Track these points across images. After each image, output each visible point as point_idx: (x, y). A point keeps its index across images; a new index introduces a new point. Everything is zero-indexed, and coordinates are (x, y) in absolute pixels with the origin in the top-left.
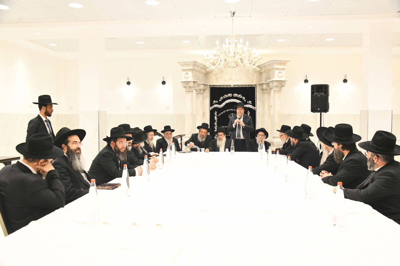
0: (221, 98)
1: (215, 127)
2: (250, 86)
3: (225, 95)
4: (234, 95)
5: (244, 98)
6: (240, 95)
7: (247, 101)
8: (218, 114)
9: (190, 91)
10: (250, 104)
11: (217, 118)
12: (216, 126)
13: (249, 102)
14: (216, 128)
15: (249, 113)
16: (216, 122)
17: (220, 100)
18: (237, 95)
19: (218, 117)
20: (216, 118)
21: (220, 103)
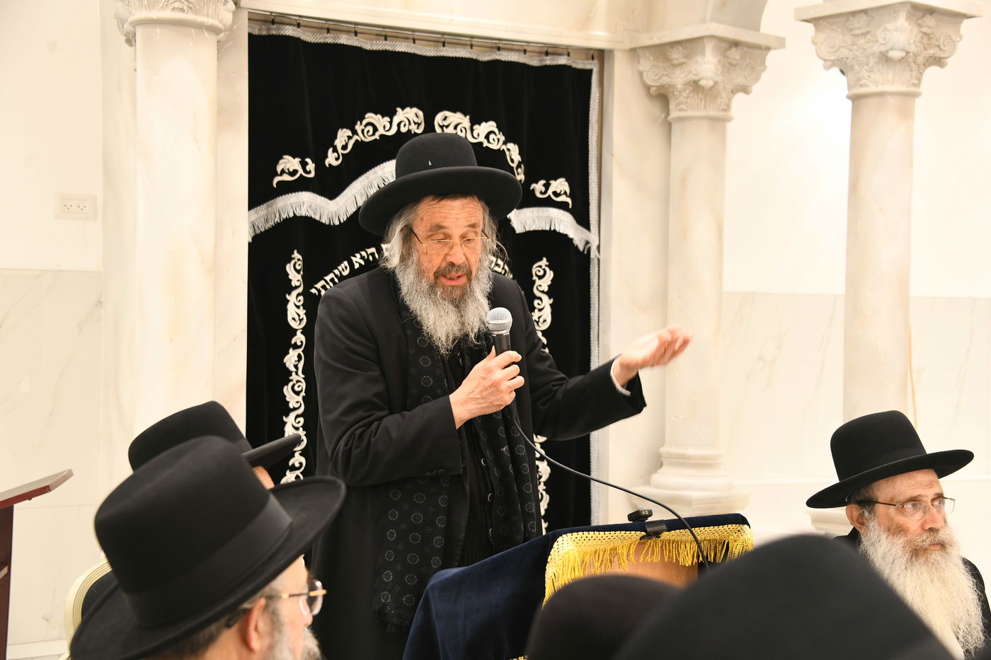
0: (343, 135)
1: (287, 390)
2: (562, 61)
3: (370, 117)
4: (439, 119)
5: (517, 158)
6: (491, 126)
7: (532, 177)
8: (309, 280)
9: (200, 27)
10: (563, 206)
11: (302, 312)
12: (298, 379)
13: (547, 186)
14: (294, 400)
15: (550, 275)
16: (296, 347)
17: (332, 160)
18: (466, 121)
19: (311, 303)
20: (295, 313)
21: (330, 184)
